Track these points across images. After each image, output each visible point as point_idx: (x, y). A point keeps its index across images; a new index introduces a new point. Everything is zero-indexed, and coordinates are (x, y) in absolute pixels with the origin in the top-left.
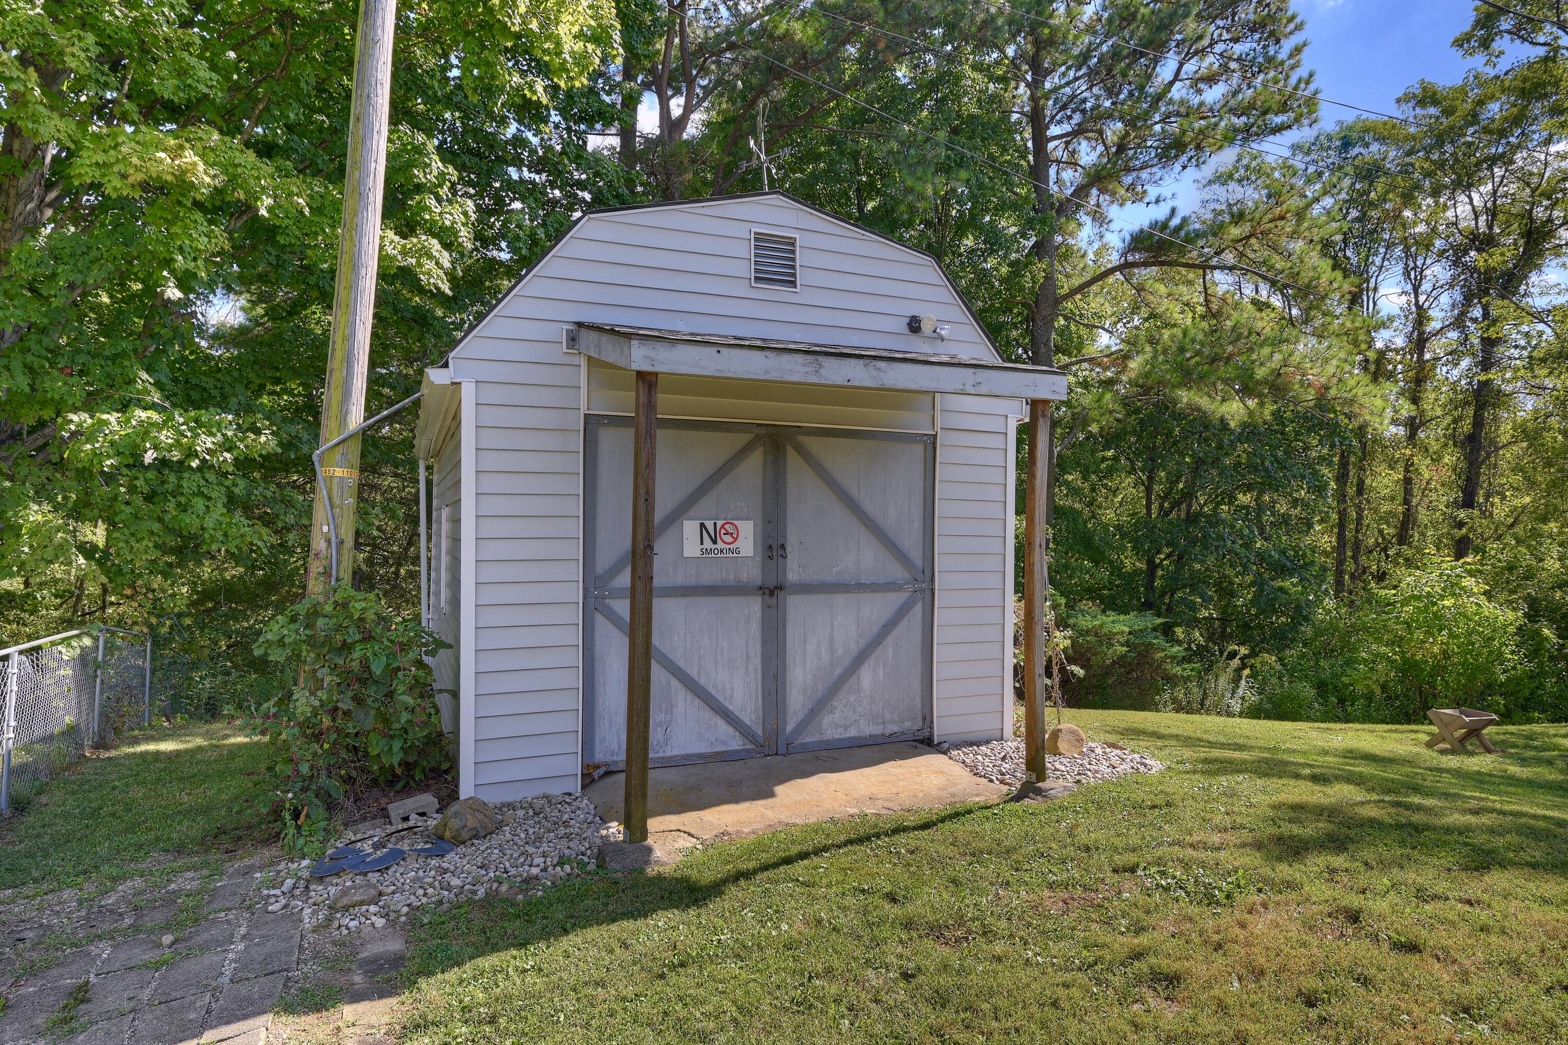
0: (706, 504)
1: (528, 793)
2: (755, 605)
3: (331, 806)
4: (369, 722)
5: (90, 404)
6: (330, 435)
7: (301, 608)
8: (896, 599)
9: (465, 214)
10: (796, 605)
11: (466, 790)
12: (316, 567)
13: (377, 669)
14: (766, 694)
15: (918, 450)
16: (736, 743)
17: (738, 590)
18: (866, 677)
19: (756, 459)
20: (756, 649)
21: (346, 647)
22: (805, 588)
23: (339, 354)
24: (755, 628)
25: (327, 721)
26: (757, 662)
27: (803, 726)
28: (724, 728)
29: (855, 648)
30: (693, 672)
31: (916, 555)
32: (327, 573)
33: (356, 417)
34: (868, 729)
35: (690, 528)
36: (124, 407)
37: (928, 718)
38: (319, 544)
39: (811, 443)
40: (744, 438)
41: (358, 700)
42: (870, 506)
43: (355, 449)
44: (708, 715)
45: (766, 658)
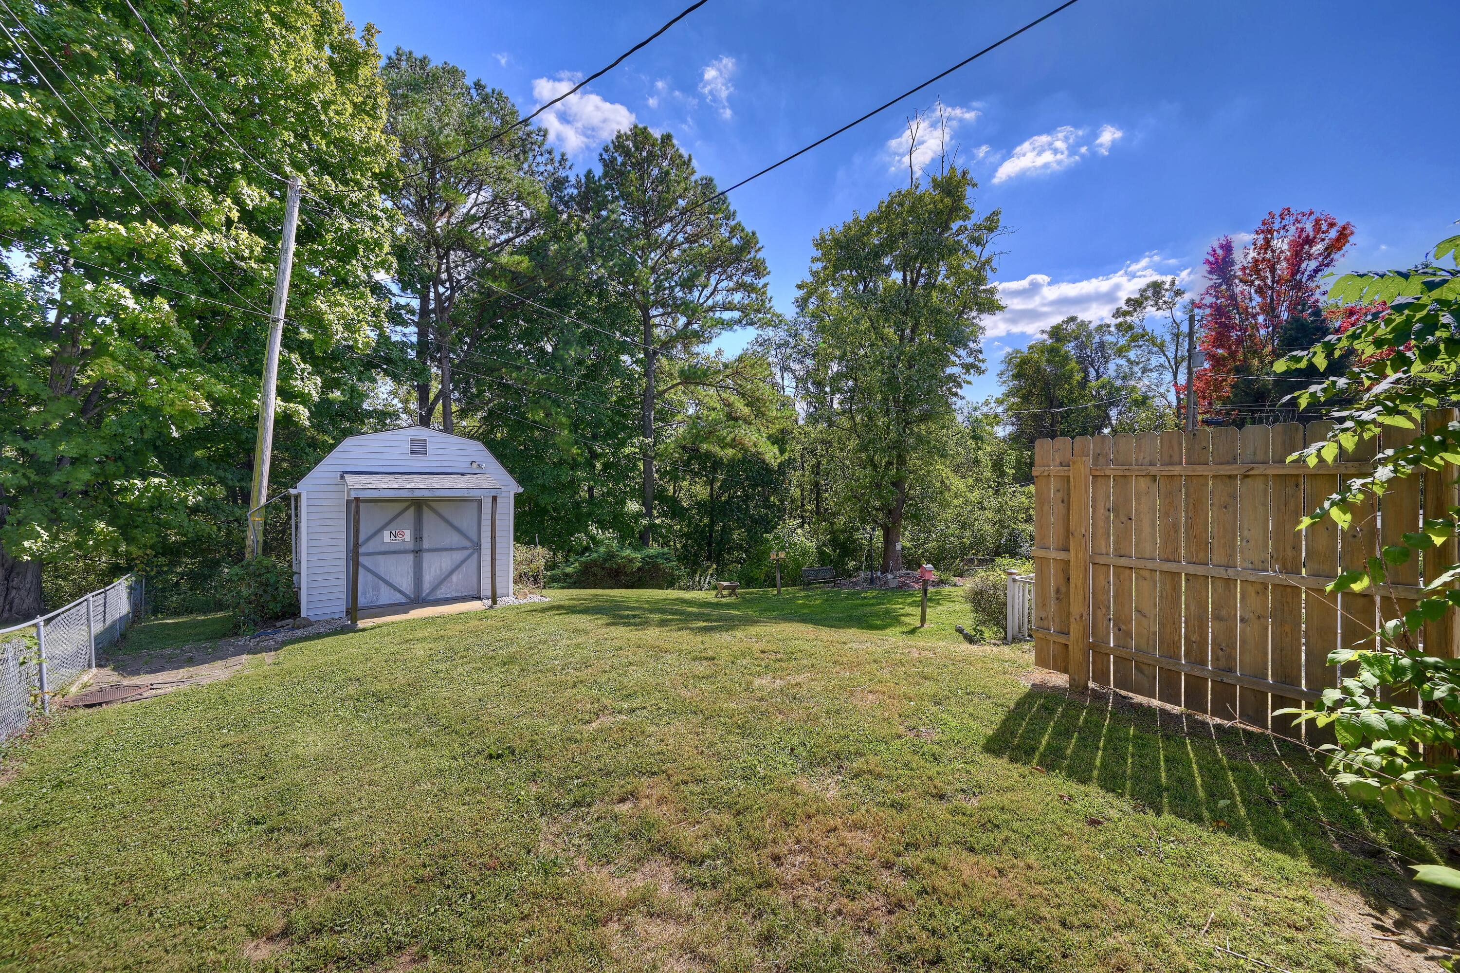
0: (391, 526)
1: (327, 617)
2: (411, 557)
3: (256, 624)
4: (269, 598)
5: (127, 476)
6: (254, 507)
7: (244, 563)
8: (466, 553)
9: (316, 384)
10: (426, 557)
11: (304, 614)
12: (248, 550)
13: (272, 581)
14: (415, 584)
15: (476, 504)
16: (403, 600)
17: (405, 552)
18: (454, 578)
19: (412, 510)
20: (411, 570)
21: (260, 575)
22: (430, 550)
23: (257, 481)
24: (411, 564)
25: (253, 598)
26: (412, 574)
27: (428, 595)
28: (398, 595)
29: (449, 569)
30: (387, 578)
31: (475, 539)
32: (253, 552)
33: (263, 501)
34: (455, 595)
35: (386, 533)
36: (144, 477)
37: (479, 590)
38: (249, 542)
39: (433, 504)
40: (406, 504)
41: (265, 591)
42: (456, 522)
43: (263, 511)
44: (393, 591)
45: (415, 573)
